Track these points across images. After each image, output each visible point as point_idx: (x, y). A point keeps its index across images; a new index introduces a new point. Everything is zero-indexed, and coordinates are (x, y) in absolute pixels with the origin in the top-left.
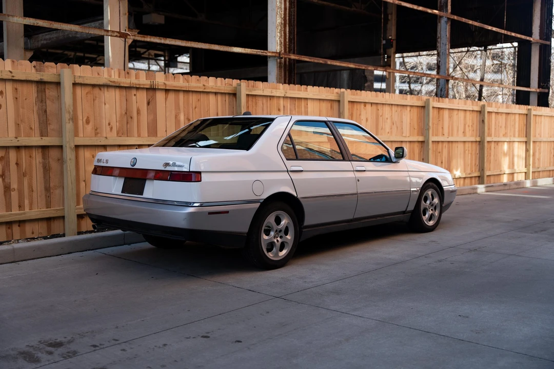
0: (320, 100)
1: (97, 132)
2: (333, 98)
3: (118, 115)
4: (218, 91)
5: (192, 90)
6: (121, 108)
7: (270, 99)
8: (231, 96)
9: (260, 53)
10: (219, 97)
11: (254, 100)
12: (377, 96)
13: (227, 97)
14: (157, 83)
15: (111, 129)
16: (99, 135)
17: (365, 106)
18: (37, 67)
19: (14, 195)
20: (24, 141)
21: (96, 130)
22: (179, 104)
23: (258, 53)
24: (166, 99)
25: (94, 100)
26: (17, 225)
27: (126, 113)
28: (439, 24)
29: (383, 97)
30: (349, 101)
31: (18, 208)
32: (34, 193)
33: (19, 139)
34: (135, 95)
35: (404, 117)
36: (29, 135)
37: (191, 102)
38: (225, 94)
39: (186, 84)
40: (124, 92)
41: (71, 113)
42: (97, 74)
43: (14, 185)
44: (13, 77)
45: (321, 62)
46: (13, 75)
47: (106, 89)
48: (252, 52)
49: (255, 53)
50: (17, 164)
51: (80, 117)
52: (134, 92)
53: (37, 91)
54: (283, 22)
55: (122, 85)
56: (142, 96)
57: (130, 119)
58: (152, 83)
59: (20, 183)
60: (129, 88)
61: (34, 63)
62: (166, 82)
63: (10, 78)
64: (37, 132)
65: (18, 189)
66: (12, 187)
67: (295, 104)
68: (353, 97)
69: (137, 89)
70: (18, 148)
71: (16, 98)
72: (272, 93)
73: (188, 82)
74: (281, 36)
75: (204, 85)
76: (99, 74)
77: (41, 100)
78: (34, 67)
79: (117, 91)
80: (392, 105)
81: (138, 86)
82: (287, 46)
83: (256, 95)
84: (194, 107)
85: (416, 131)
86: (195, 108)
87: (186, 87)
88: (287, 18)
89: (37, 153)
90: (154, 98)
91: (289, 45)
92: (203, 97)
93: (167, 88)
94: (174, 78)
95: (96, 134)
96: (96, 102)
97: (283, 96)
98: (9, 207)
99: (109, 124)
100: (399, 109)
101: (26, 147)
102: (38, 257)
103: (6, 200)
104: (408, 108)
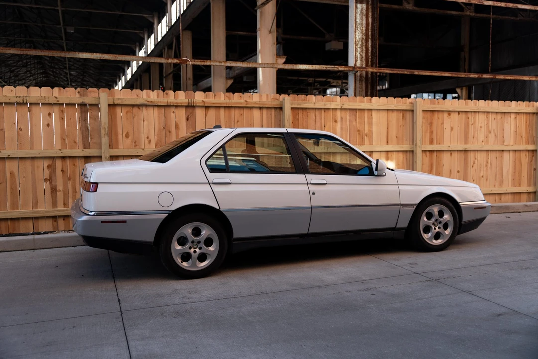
0: (387, 110)
1: (135, 144)
2: (405, 108)
3: (156, 131)
4: (261, 106)
5: (233, 105)
6: (159, 123)
7: (325, 111)
8: (278, 110)
9: (331, 69)
10: (264, 111)
11: (305, 113)
12: (466, 104)
13: (273, 111)
14: (195, 101)
15: (150, 141)
16: (138, 147)
17: (450, 114)
18: (82, 93)
19: (60, 196)
20: (67, 152)
21: (135, 142)
22: (220, 118)
23: (328, 69)
24: (206, 115)
25: (133, 118)
26: (63, 219)
27: (164, 128)
29: (476, 105)
30: (423, 111)
31: (63, 205)
32: (77, 194)
33: (63, 150)
34: (174, 112)
35: (505, 124)
36: (72, 148)
37: (232, 116)
38: (271, 108)
39: (227, 101)
40: (163, 110)
41: (107, 129)
42: (136, 96)
43: (60, 187)
44: (58, 101)
45: (406, 73)
46: (58, 99)
47: (144, 108)
48: (321, 68)
49: (325, 68)
50: (62, 170)
51: (120, 131)
52: (173, 109)
53: (81, 112)
54: (364, 38)
55: (160, 104)
56: (182, 113)
57: (168, 133)
58: (190, 101)
59: (65, 185)
60: (168, 106)
61: (78, 89)
62: (206, 100)
63: (56, 102)
64: (81, 145)
65: (63, 191)
66: (58, 189)
67: (356, 115)
68: (432, 106)
69: (177, 106)
70: (63, 158)
71: (62, 118)
72: (325, 105)
73: (229, 98)
74: (362, 50)
75: (246, 101)
76: (138, 96)
77: (83, 119)
78: (78, 92)
79: (156, 109)
80: (488, 112)
81: (175, 105)
82: (369, 60)
83: (307, 108)
84: (236, 121)
85: (524, 139)
86: (238, 122)
87: (226, 103)
88: (370, 33)
89: (80, 162)
90: (194, 114)
91: (372, 58)
92: (245, 112)
93: (205, 105)
94: (215, 95)
95: (135, 146)
96: (135, 119)
97: (340, 107)
98: (55, 204)
99: (148, 138)
100: (499, 116)
101: (70, 157)
102: (56, 246)
103: (52, 199)
104: (513, 116)
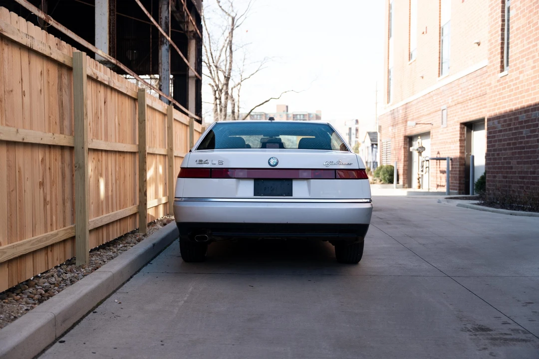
3: (93, 115)
4: (132, 95)
5: (123, 91)
6: (94, 106)
8: (133, 102)
10: (130, 102)
18: (58, 45)
22: (116, 106)
24: (111, 99)
26: (50, 249)
27: (96, 112)
28: (160, 51)
31: (50, 226)
32: (58, 207)
37: (120, 104)
38: (132, 99)
40: (95, 86)
44: (51, 54)
46: (51, 51)
50: (49, 168)
52: (99, 87)
53: (58, 76)
56: (103, 94)
57: (98, 120)
59: (51, 193)
60: (98, 82)
62: (114, 80)
64: (59, 127)
65: (50, 202)
66: (47, 199)
69: (101, 84)
70: (50, 147)
71: (48, 83)
77: (60, 88)
81: (104, 81)
87: (121, 87)
89: (59, 156)
90: (107, 96)
94: (114, 76)
98: (46, 226)
103: (44, 216)
